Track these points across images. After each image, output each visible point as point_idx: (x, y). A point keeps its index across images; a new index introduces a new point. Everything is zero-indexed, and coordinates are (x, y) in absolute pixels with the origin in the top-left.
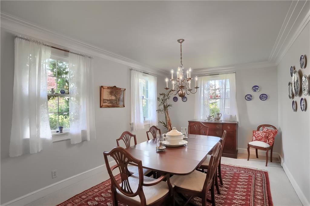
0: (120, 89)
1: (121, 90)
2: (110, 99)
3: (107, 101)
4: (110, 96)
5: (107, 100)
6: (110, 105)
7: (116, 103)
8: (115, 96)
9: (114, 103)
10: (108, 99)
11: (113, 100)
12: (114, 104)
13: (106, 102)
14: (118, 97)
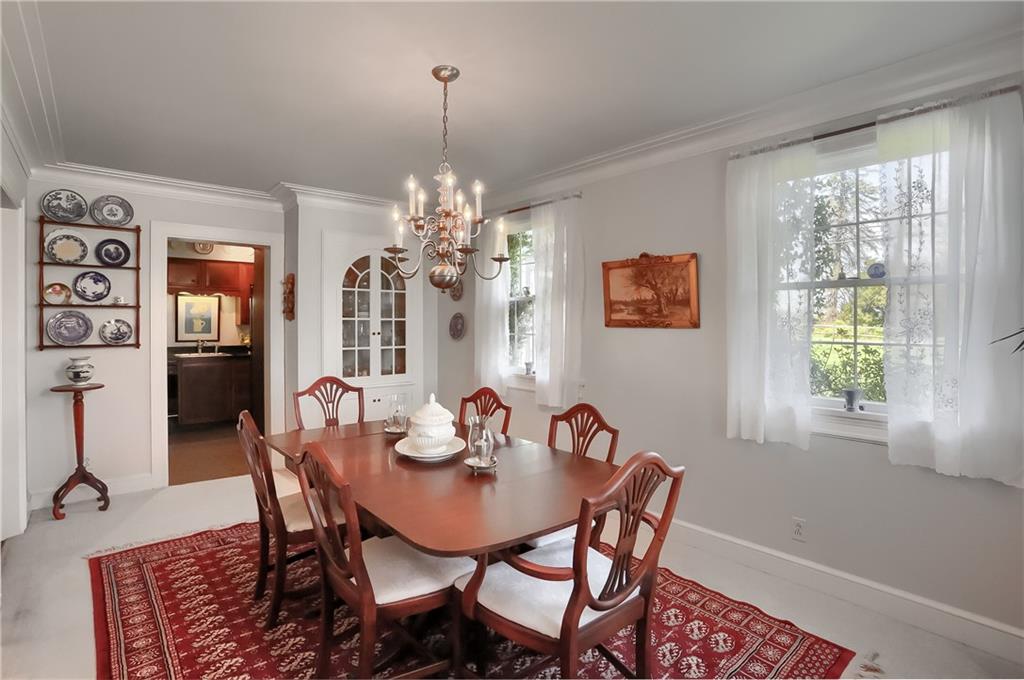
0: (670, 258)
1: (674, 260)
2: (633, 301)
3: (623, 307)
4: (633, 288)
5: (625, 303)
6: (636, 317)
7: (660, 311)
8: (654, 287)
9: (648, 311)
10: (629, 299)
11: (645, 301)
12: (651, 315)
13: (621, 311)
14: (666, 290)
